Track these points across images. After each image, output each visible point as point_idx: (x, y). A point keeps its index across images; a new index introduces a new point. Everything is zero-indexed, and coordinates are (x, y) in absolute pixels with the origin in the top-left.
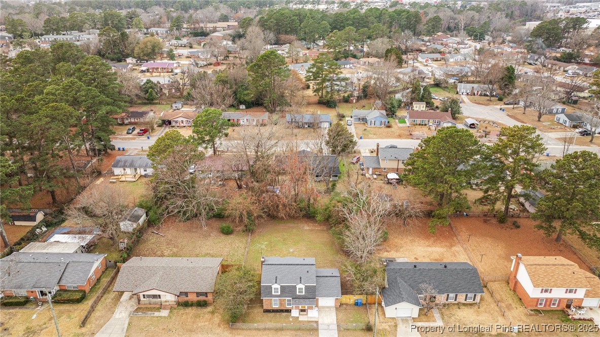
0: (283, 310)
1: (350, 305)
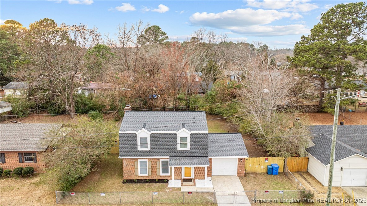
0: (155, 180)
1: (260, 174)
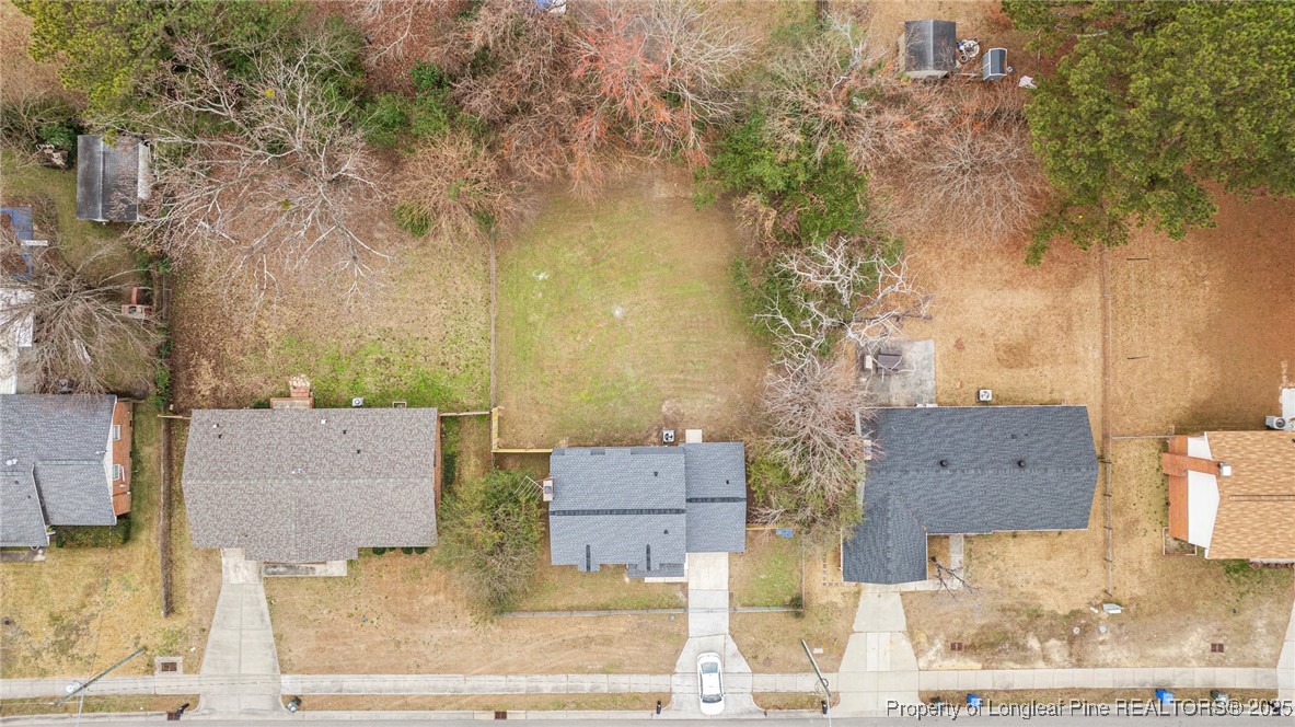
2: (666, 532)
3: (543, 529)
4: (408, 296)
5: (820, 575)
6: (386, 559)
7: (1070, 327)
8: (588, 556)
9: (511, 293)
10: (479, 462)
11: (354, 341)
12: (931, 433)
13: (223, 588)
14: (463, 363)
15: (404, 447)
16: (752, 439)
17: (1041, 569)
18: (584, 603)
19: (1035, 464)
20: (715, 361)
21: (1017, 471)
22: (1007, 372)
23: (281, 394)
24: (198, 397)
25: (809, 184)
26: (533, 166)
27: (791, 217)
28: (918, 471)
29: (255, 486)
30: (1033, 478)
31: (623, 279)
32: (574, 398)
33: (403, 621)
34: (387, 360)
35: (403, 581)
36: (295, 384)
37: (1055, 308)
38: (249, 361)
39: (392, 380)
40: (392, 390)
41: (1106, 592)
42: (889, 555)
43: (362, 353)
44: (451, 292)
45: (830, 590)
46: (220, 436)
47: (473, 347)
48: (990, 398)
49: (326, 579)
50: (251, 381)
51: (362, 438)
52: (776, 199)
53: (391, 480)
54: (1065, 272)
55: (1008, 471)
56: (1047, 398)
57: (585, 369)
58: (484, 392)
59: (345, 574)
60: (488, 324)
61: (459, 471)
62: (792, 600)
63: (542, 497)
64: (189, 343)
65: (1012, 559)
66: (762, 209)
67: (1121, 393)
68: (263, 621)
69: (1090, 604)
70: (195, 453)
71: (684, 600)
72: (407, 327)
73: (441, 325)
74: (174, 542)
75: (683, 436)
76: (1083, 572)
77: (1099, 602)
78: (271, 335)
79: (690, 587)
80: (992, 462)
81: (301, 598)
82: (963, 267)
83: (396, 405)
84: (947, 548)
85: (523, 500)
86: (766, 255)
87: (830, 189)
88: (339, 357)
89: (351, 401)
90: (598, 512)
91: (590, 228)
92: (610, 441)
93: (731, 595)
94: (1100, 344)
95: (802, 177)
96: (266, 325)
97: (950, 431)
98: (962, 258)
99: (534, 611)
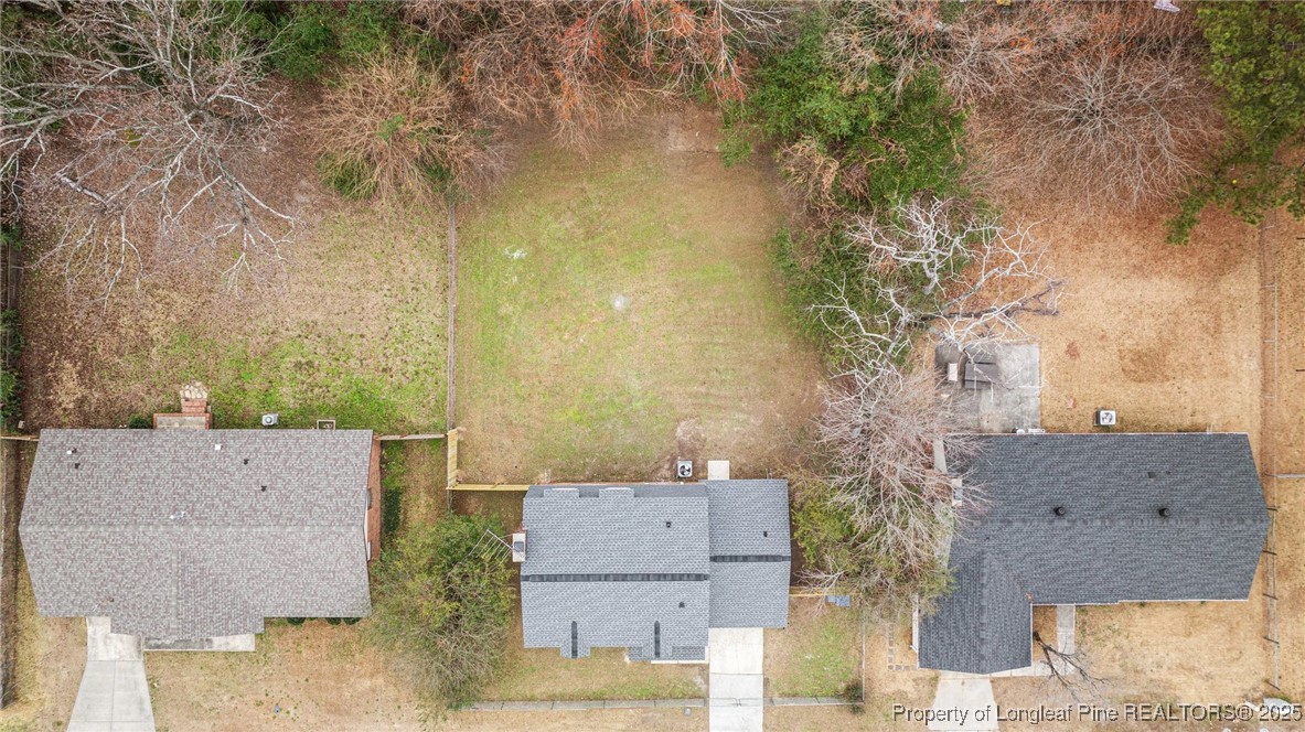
2: (682, 605)
3: (514, 596)
4: (338, 279)
5: (885, 655)
6: (305, 630)
7: (1218, 329)
8: (574, 637)
9: (477, 276)
10: (432, 501)
11: (266, 338)
12: (1041, 468)
13: (89, 666)
14: (411, 369)
15: (326, 482)
16: (800, 477)
17: (1177, 649)
18: (570, 689)
19: (1182, 512)
20: (748, 369)
21: (1157, 522)
22: (1134, 386)
23: (169, 407)
24: (59, 411)
25: (884, 127)
26: (502, 98)
27: (856, 173)
28: (1024, 521)
29: (122, 534)
30: (1180, 531)
31: (627, 259)
32: (559, 417)
33: (328, 711)
34: (310, 364)
35: (330, 658)
36: (188, 395)
37: (1198, 302)
38: (127, 364)
39: (316, 391)
40: (316, 403)
41: (1267, 681)
42: (983, 635)
43: (277, 354)
44: (397, 274)
45: (898, 675)
46: (77, 466)
47: (424, 348)
48: (1113, 422)
49: (228, 654)
50: (131, 391)
51: (268, 470)
52: (837, 146)
53: (307, 529)
54: (1210, 254)
55: (1146, 523)
56: (1187, 422)
57: (574, 379)
58: (439, 408)
59: (252, 649)
60: (444, 317)
61: (405, 513)
62: (848, 689)
63: (510, 558)
64: (47, 339)
65: (1139, 634)
66: (819, 160)
67: (1286, 416)
68: (142, 710)
69: (1246, 697)
70: (41, 489)
71: (704, 687)
72: (337, 320)
73: (383, 319)
74: (21, 604)
75: (705, 468)
76: (1235, 654)
77: (1257, 695)
78: (156, 330)
79: (712, 670)
80: (1124, 509)
81: (193, 680)
82: (1078, 248)
83: (321, 426)
84: (1054, 621)
85: (486, 557)
86: (821, 225)
87: (914, 133)
88: (246, 360)
89: (260, 418)
90: (587, 578)
91: (583, 190)
92: (606, 475)
93: (766, 682)
94: (1258, 351)
95: (874, 116)
96: (151, 317)
97: (1066, 467)
98: (1077, 236)
99: (504, 701)
